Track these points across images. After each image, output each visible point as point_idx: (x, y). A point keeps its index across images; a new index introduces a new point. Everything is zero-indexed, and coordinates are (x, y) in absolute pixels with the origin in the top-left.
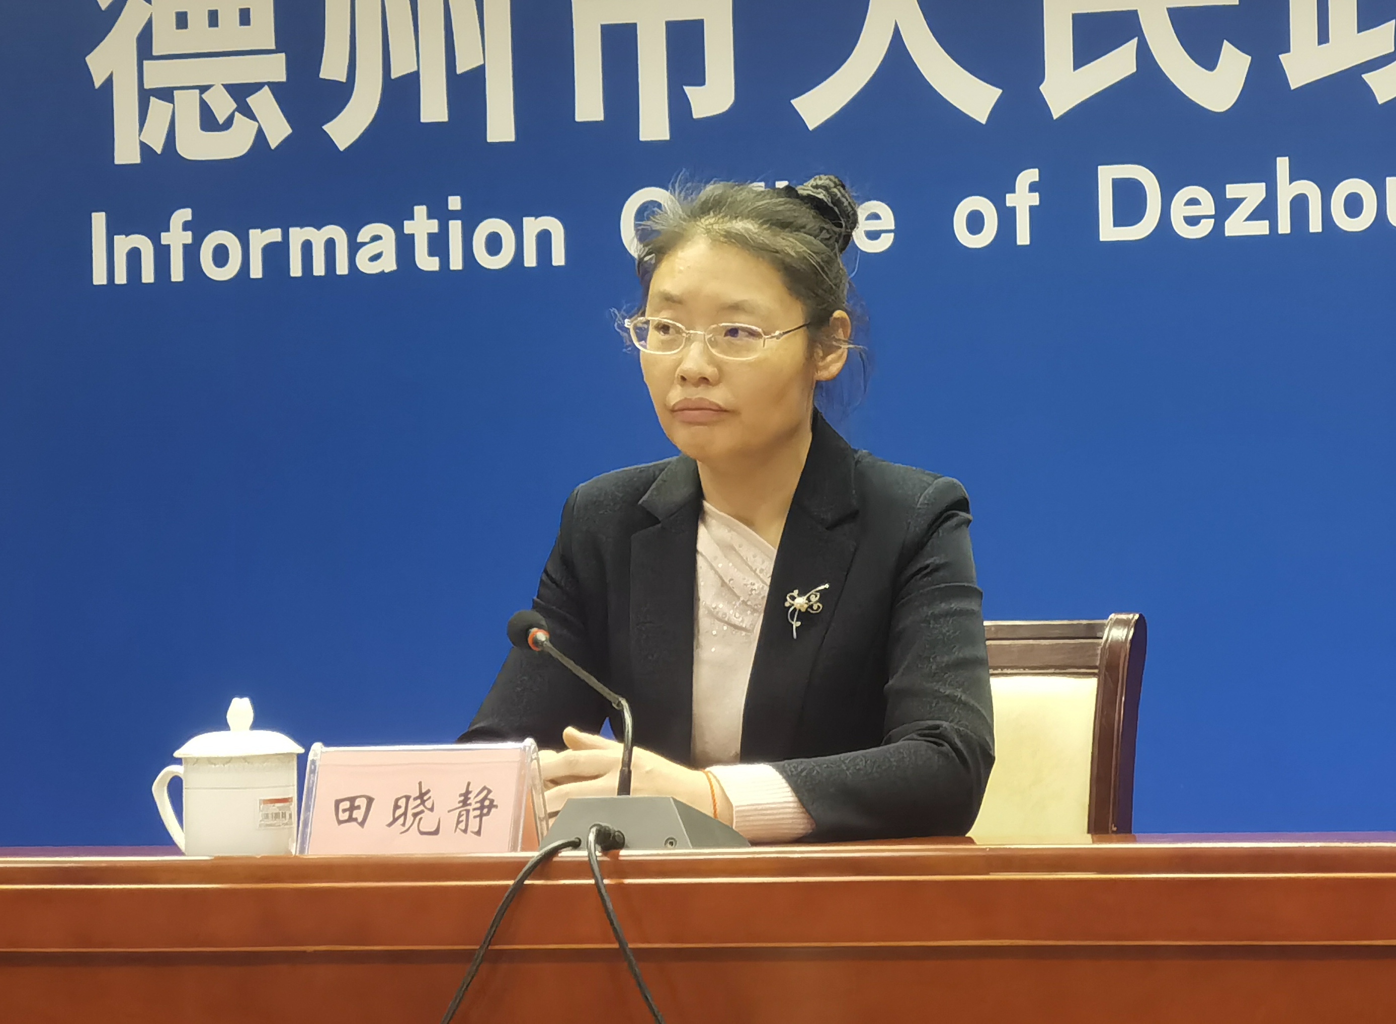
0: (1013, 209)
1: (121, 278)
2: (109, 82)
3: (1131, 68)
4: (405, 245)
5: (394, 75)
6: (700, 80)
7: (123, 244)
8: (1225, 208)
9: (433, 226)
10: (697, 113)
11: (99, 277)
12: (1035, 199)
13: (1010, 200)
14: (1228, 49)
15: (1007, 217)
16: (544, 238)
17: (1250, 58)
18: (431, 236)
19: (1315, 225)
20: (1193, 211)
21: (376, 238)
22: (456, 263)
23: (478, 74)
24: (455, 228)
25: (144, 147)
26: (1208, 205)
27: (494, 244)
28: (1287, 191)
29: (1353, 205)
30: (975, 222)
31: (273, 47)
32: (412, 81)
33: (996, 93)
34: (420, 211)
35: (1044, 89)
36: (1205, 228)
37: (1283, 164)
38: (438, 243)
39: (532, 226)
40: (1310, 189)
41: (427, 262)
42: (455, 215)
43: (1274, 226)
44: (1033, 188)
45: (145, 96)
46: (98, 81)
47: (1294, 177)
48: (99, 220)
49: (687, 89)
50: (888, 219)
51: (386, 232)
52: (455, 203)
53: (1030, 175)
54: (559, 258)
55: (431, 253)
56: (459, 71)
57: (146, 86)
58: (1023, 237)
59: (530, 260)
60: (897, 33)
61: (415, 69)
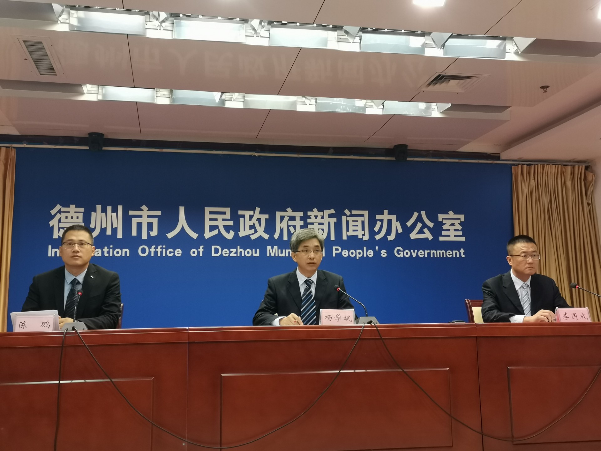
0: (199, 251)
1: (53, 255)
2: (53, 226)
3: (218, 233)
4: (103, 252)
5: (103, 227)
6: (152, 231)
7: (54, 250)
8: (230, 252)
9: (108, 250)
10: (151, 235)
11: (49, 255)
12: (203, 250)
13: (199, 250)
14: (231, 231)
15: (199, 252)
16: (126, 252)
17: (234, 233)
18: (107, 251)
19: (243, 255)
20: (226, 252)
21: (98, 251)
22: (111, 255)
23: (116, 228)
24: (111, 250)
25: (59, 236)
26: (228, 252)
27: (118, 253)
28: (239, 250)
29: (248, 253)
30: (194, 253)
31: (82, 222)
32: (106, 228)
33: (197, 235)
34: (106, 247)
35: (204, 235)
36: (227, 255)
37: (239, 247)
38: (108, 252)
39: (124, 250)
40: (242, 250)
41: (106, 255)
42: (111, 248)
43: (237, 255)
44: (203, 248)
45: (59, 229)
46: (51, 226)
47: (240, 249)
48: (50, 247)
49: (150, 232)
50: (180, 251)
51: (100, 250)
52: (111, 246)
53: (203, 246)
54: (128, 255)
55: (107, 254)
56: (113, 227)
57: (60, 227)
58: (201, 255)
59: (123, 255)
60: (183, 226)
61: (106, 227)
